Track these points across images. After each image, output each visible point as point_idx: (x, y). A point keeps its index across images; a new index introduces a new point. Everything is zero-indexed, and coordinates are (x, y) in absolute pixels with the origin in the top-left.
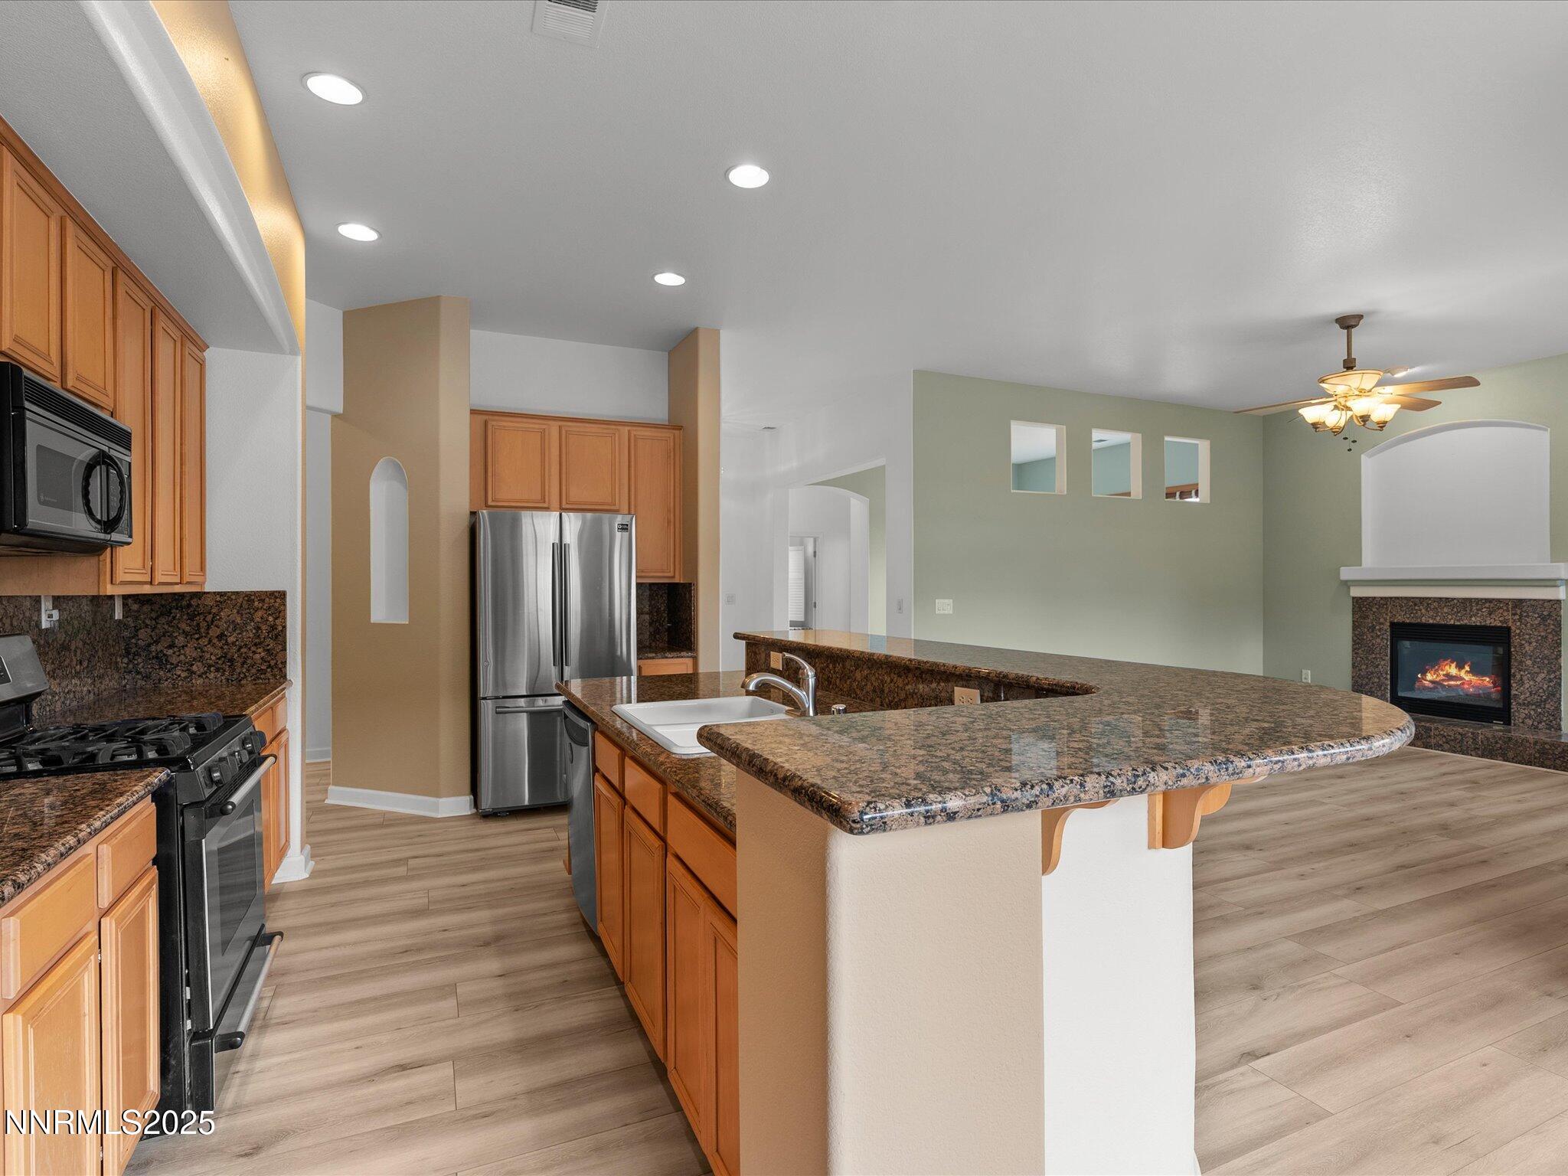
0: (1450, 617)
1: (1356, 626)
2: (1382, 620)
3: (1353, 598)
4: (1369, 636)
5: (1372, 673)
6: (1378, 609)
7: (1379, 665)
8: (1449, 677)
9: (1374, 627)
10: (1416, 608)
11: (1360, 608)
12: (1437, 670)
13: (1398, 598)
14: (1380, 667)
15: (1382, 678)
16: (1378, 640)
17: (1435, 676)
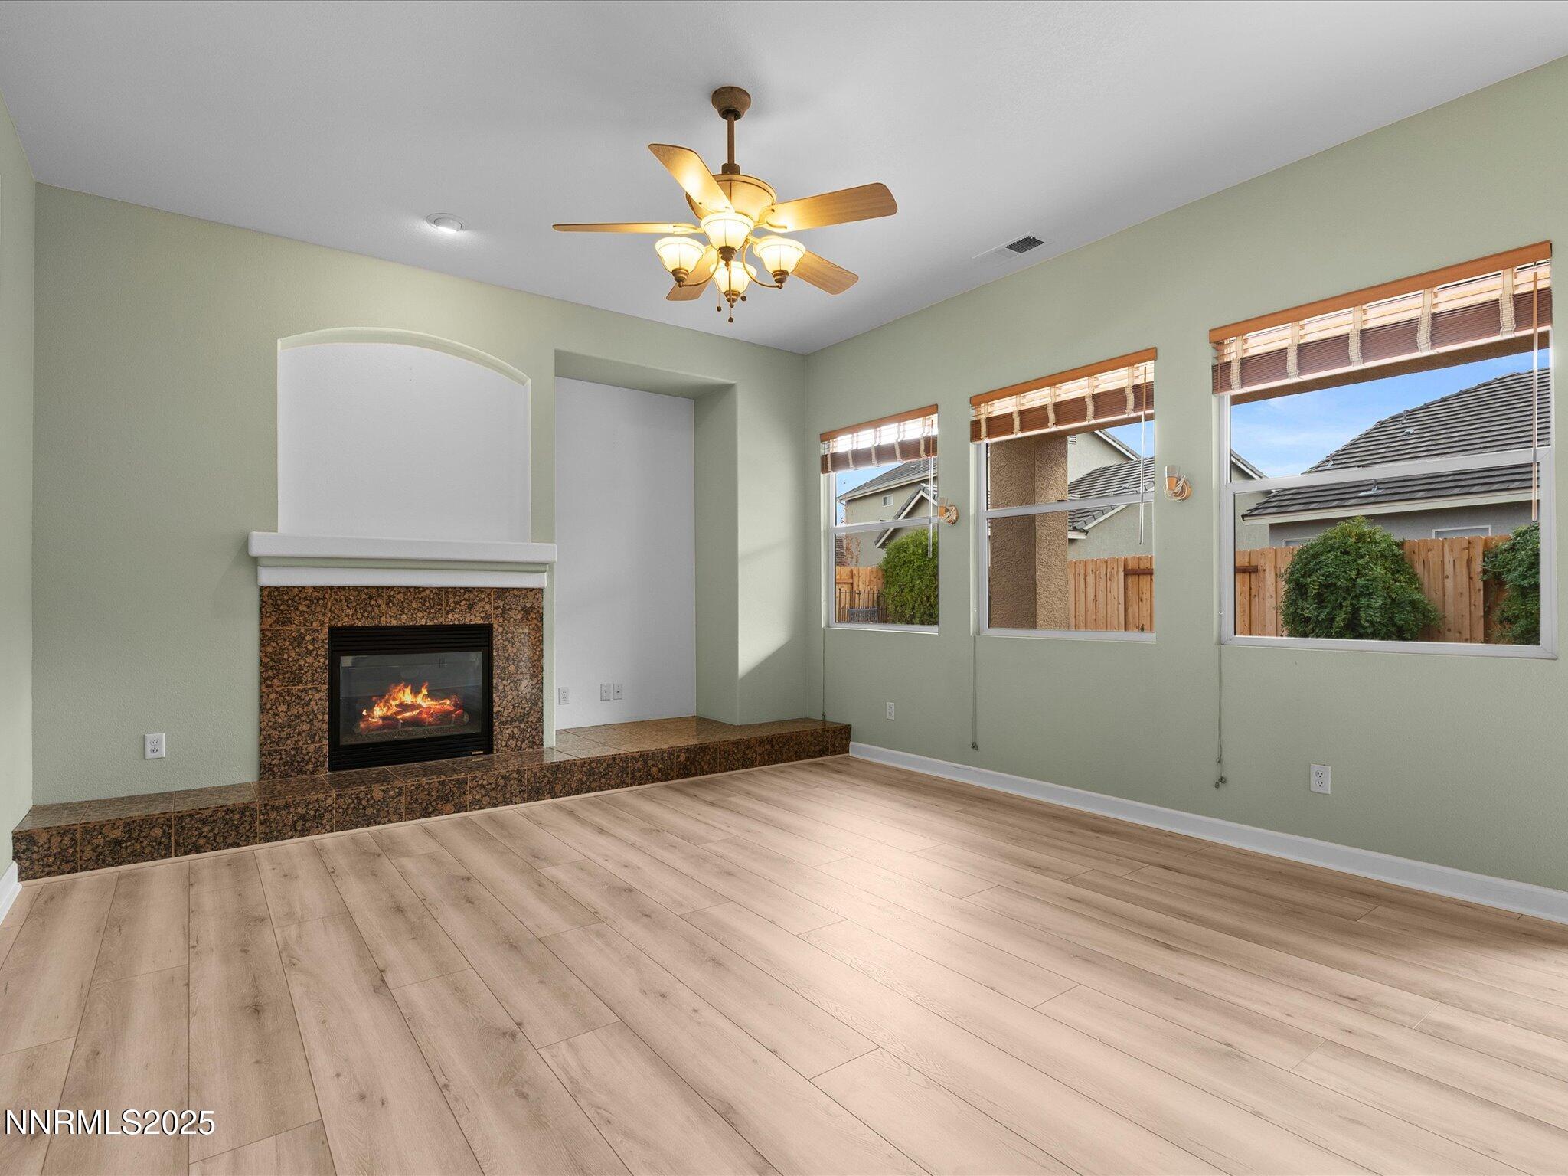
0: (420, 614)
1: (265, 639)
2: (316, 625)
3: (262, 589)
4: (293, 654)
5: (299, 716)
6: (308, 607)
7: (310, 700)
8: (404, 708)
9: (302, 637)
10: (373, 603)
11: (276, 605)
12: (387, 701)
13: (343, 588)
14: (313, 703)
15: (315, 722)
16: (310, 659)
17: (385, 710)
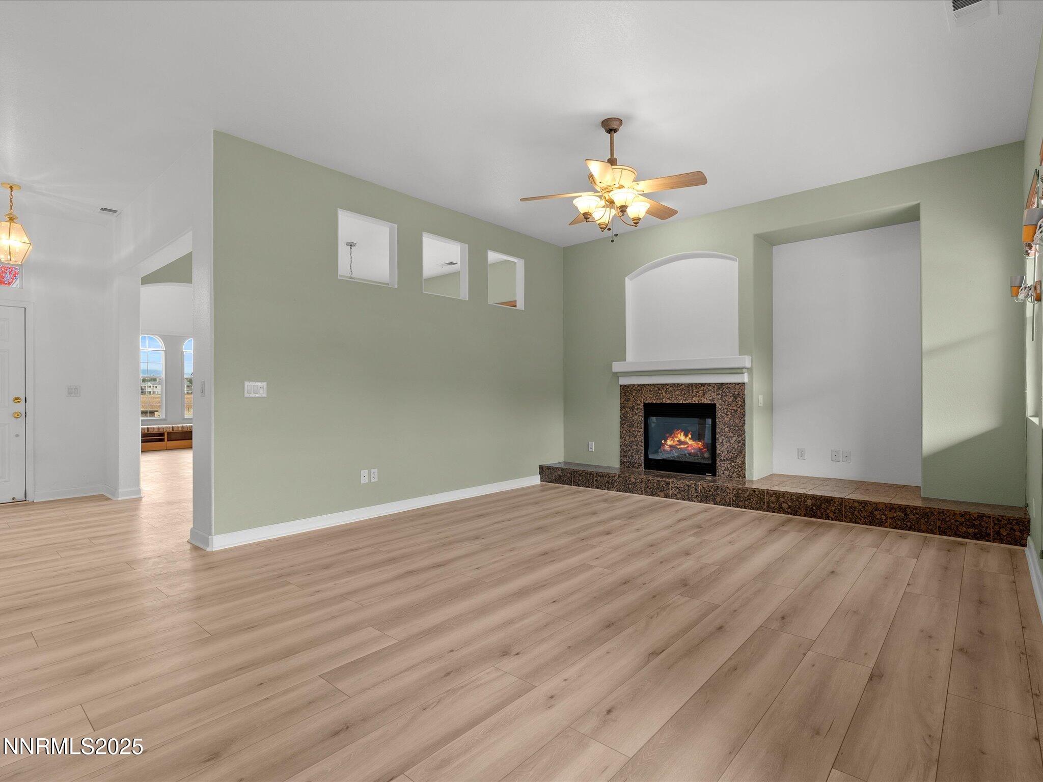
0: (680, 398)
1: (622, 407)
2: (638, 402)
3: (621, 386)
4: (631, 414)
5: (633, 442)
6: (636, 394)
7: (637, 435)
8: (681, 442)
9: (633, 407)
10: (660, 392)
11: (625, 393)
12: (673, 438)
13: (648, 385)
14: (638, 437)
15: (638, 445)
16: (636, 417)
17: (672, 442)
